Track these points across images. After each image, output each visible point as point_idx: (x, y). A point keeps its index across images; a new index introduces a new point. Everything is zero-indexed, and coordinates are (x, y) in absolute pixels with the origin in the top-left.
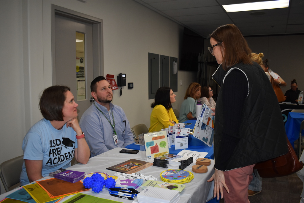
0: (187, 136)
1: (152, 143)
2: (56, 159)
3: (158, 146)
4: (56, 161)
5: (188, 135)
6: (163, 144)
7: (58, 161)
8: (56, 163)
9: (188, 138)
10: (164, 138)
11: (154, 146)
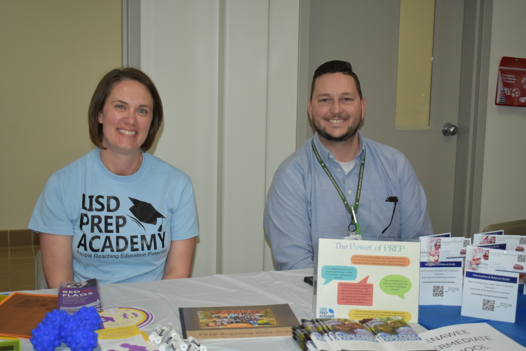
0: (513, 280)
1: (351, 272)
2: (96, 240)
3: (371, 286)
4: (97, 244)
5: (517, 276)
6: (397, 286)
7: (104, 247)
8: (98, 250)
9: (515, 286)
10: (403, 265)
11: (357, 281)
